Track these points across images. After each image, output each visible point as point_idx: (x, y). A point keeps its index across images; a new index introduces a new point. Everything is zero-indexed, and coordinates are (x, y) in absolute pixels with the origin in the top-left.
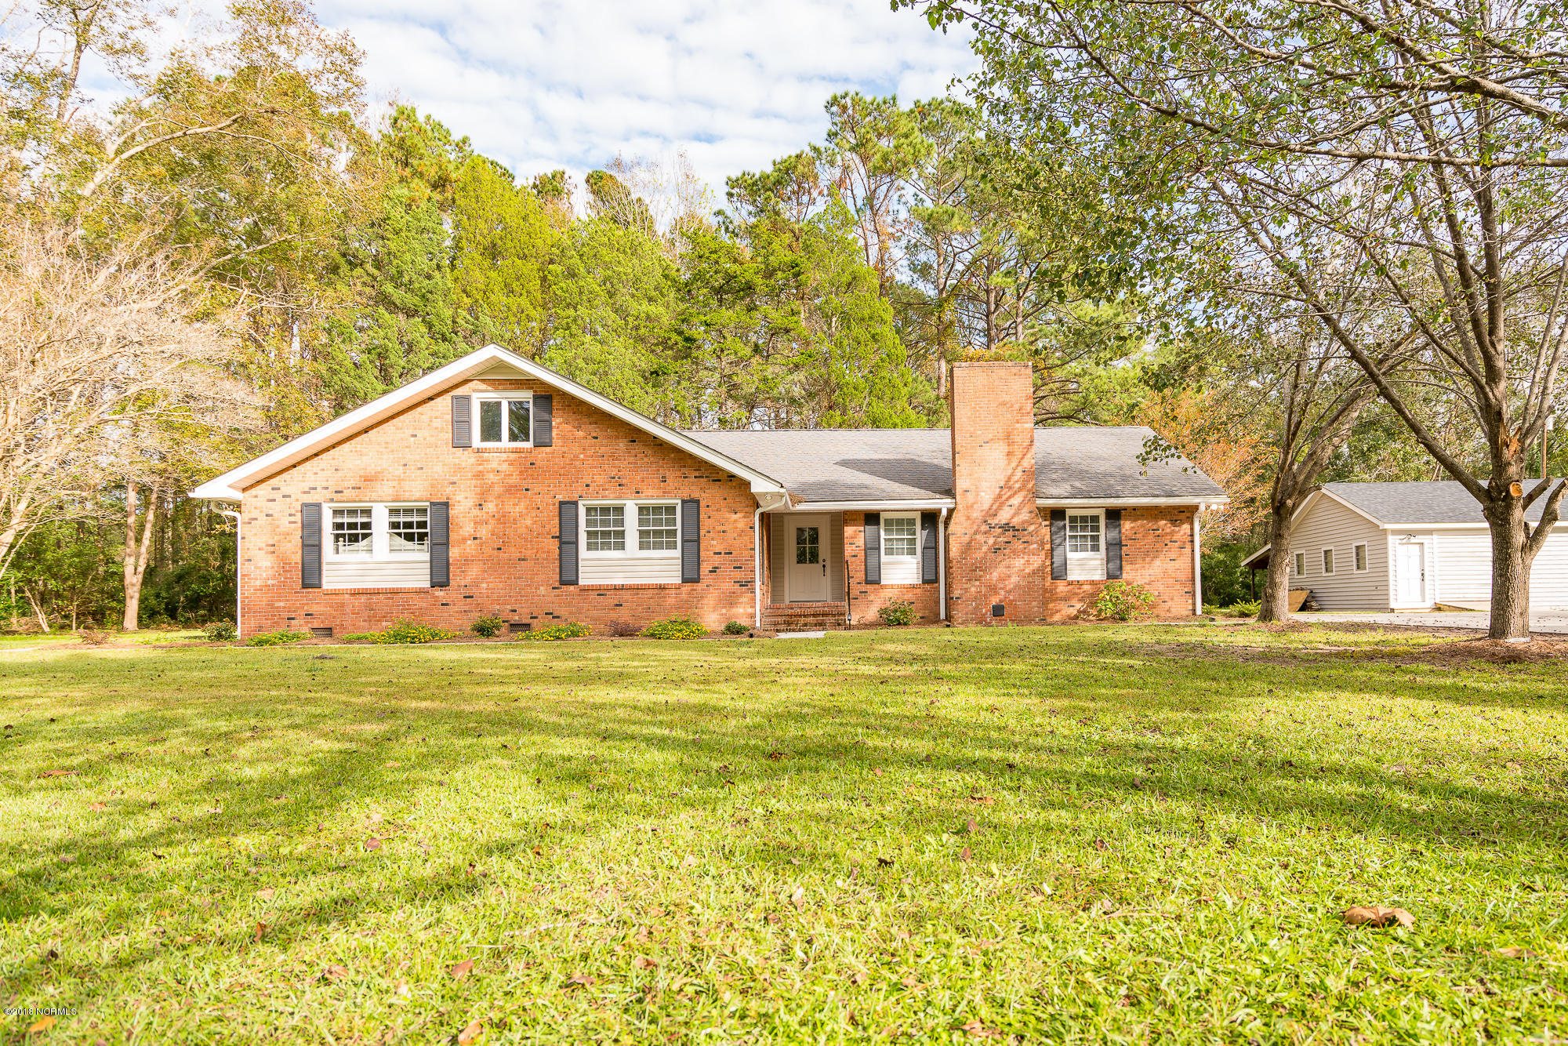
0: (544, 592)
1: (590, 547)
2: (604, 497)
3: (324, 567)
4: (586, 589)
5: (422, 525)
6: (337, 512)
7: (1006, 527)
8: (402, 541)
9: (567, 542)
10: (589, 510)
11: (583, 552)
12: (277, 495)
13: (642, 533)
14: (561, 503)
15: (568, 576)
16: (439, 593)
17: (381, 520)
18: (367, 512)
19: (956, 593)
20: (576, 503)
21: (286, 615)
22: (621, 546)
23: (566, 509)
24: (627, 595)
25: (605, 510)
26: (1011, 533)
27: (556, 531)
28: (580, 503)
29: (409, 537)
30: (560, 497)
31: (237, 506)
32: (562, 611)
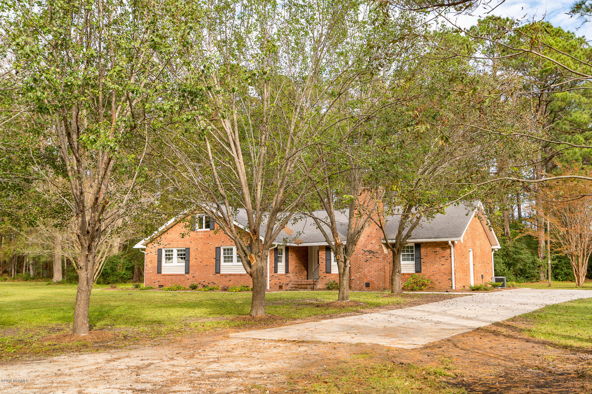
0: (211, 276)
1: (225, 261)
2: (227, 246)
3: (162, 267)
4: (222, 275)
5: (184, 255)
6: (166, 251)
7: (370, 252)
8: (180, 259)
9: (218, 260)
10: (224, 250)
11: (222, 263)
12: (153, 246)
14: (216, 248)
15: (218, 271)
16: (187, 276)
17: (175, 253)
18: (172, 251)
19: (353, 278)
20: (220, 248)
21: (154, 281)
22: (232, 261)
23: (218, 249)
24: (232, 277)
25: (228, 250)
26: (372, 254)
27: (215, 256)
28: (221, 248)
29: (182, 258)
30: (216, 246)
31: (144, 250)
32: (216, 282)
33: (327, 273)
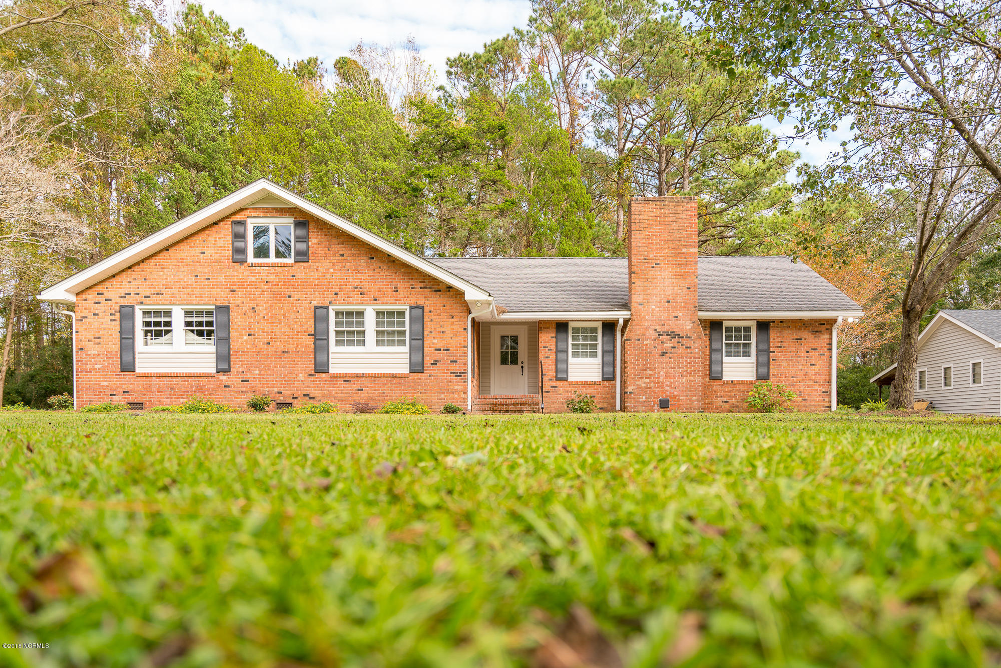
0: (302, 379)
1: (338, 343)
2: (349, 303)
3: (137, 356)
4: (335, 377)
5: (210, 324)
6: (146, 313)
7: (672, 335)
8: (194, 336)
9: (320, 339)
10: (337, 314)
11: (333, 347)
12: (101, 299)
13: (379, 333)
14: (316, 308)
15: (321, 367)
16: (223, 377)
17: (178, 319)
18: (168, 313)
19: (630, 389)
20: (327, 308)
21: (108, 392)
22: (362, 343)
23: (320, 312)
24: (366, 382)
25: (350, 314)
26: (676, 340)
27: (311, 330)
28: (331, 308)
29: (200, 333)
30: (315, 303)
31: (71, 307)
32: (316, 393)
33: (557, 379)
